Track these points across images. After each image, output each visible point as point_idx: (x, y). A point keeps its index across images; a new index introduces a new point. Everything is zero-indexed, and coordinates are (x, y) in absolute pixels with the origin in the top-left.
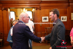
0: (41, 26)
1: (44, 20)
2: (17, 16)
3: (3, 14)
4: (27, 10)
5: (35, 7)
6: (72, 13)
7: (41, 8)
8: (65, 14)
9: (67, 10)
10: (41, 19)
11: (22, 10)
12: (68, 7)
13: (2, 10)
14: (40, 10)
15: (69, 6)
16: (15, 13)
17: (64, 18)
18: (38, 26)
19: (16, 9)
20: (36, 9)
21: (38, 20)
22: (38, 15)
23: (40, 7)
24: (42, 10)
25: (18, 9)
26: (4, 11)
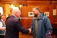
0: (27, 20)
1: (30, 15)
2: (5, 11)
4: (14, 6)
5: (22, 3)
6: (53, 10)
8: (48, 10)
9: (49, 7)
10: (27, 15)
11: (10, 6)
12: (50, 5)
14: (27, 6)
15: (51, 3)
16: (3, 8)
17: (47, 14)
18: (24, 20)
20: (23, 6)
21: (24, 15)
22: (24, 10)
23: (27, 4)
24: (28, 7)
25: (6, 5)
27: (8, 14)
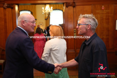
3: (5, 15)
4: (52, 8)
7: (77, 4)
10: (75, 26)
13: (4, 8)
14: (74, 7)
19: (34, 6)
23: (74, 2)
24: (78, 8)
25: (37, 6)
26: (7, 9)
27: (41, 24)
